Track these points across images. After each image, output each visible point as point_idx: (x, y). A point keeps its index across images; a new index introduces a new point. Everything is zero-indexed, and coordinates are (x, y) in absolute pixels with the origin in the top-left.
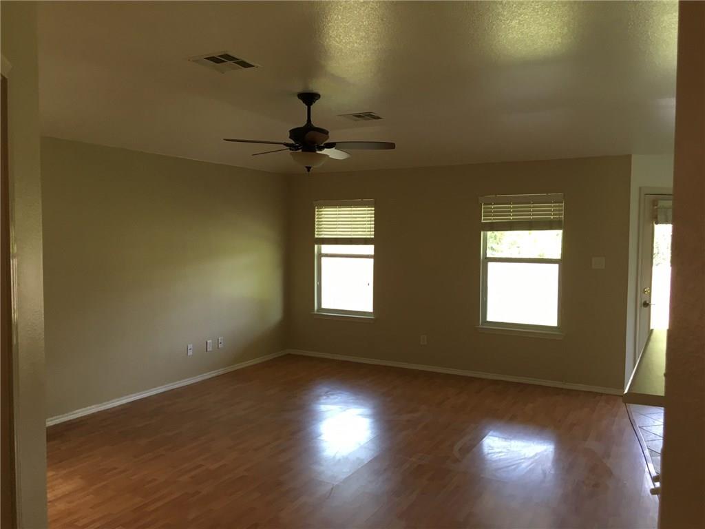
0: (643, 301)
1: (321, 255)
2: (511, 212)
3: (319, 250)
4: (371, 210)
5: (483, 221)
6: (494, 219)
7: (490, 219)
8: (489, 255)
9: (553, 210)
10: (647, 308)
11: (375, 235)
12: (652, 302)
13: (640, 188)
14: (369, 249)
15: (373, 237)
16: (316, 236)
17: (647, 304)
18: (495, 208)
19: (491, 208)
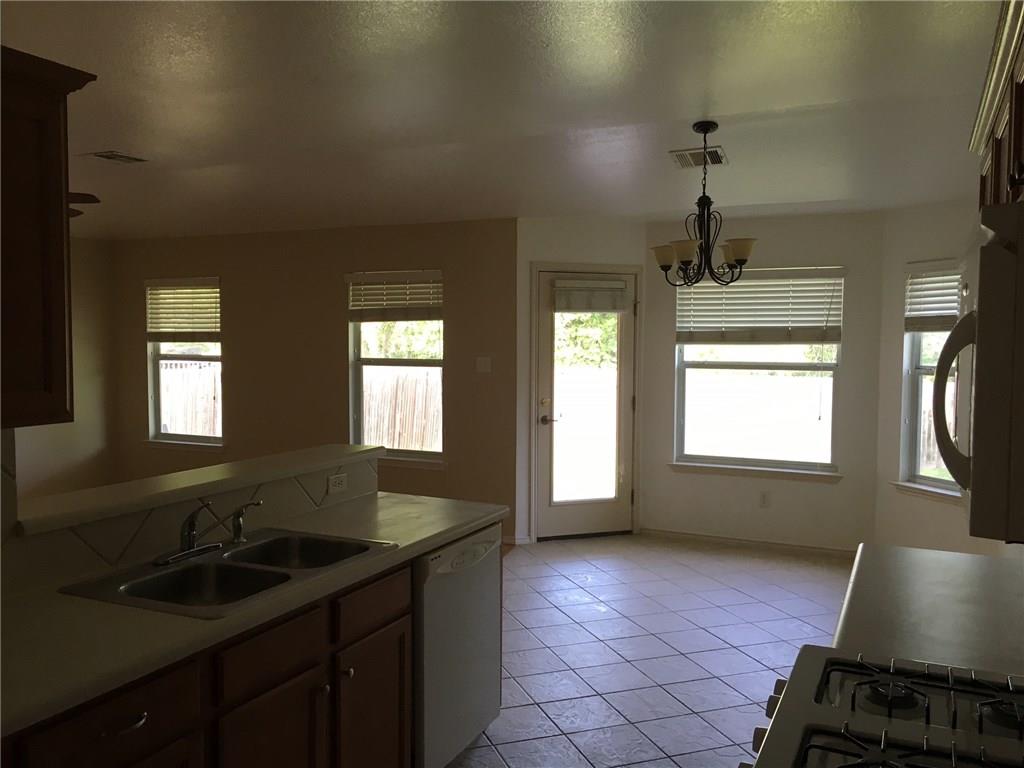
0: (540, 417)
1: (158, 357)
2: (384, 297)
3: (157, 350)
4: (216, 293)
5: (351, 308)
6: (365, 305)
7: (360, 305)
8: (364, 355)
9: (429, 292)
10: (548, 426)
11: (221, 328)
12: (556, 416)
13: (531, 263)
14: (214, 349)
15: (219, 330)
16: (149, 330)
17: (547, 420)
18: (365, 289)
19: (360, 290)
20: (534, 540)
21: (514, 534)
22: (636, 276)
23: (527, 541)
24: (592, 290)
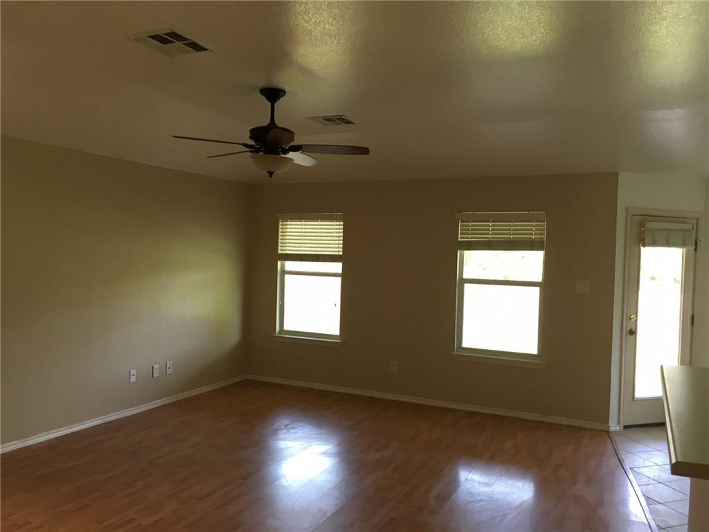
0: (629, 329)
1: (284, 272)
2: (490, 230)
3: (283, 267)
4: (340, 225)
5: (459, 240)
6: (471, 238)
7: (468, 238)
8: (465, 277)
9: (534, 229)
10: (633, 336)
11: (343, 251)
12: (638, 330)
13: (627, 209)
14: (337, 267)
15: (341, 253)
16: (279, 252)
17: (633, 333)
18: (472, 226)
19: (468, 226)
20: (622, 428)
21: (608, 423)
22: (697, 220)
23: (618, 428)
24: (669, 231)
